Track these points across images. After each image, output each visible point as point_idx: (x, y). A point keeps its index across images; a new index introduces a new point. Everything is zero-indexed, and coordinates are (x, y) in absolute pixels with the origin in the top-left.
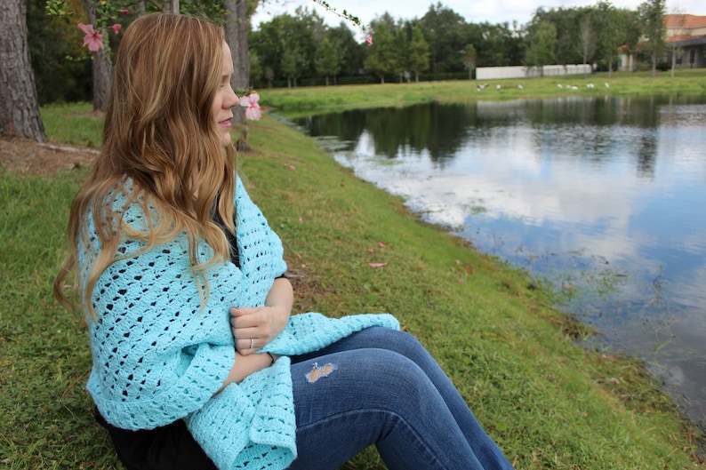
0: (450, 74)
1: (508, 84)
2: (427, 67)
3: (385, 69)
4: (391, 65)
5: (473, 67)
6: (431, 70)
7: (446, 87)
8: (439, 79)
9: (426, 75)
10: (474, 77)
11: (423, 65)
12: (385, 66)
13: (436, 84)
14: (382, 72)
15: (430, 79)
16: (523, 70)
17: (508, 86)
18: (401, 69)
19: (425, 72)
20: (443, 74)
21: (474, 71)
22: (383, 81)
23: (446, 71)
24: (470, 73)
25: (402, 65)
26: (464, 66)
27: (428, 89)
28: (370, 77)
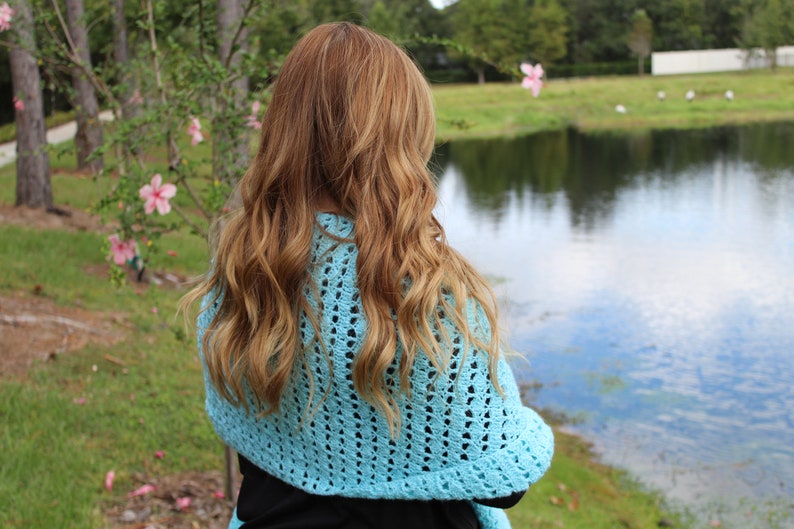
0: (605, 65)
1: (708, 85)
2: (563, 52)
3: (485, 58)
4: (496, 50)
5: (646, 52)
6: (569, 59)
7: (597, 92)
8: (585, 74)
9: (562, 68)
10: (648, 70)
11: (554, 49)
12: (486, 50)
13: (578, 85)
14: (479, 62)
15: (567, 74)
16: (739, 57)
17: (708, 89)
18: (516, 57)
19: (559, 62)
20: (592, 66)
21: (649, 60)
22: (481, 78)
23: (597, 58)
24: (641, 63)
25: (517, 50)
26: (628, 51)
27: (561, 97)
28: (459, 72)
